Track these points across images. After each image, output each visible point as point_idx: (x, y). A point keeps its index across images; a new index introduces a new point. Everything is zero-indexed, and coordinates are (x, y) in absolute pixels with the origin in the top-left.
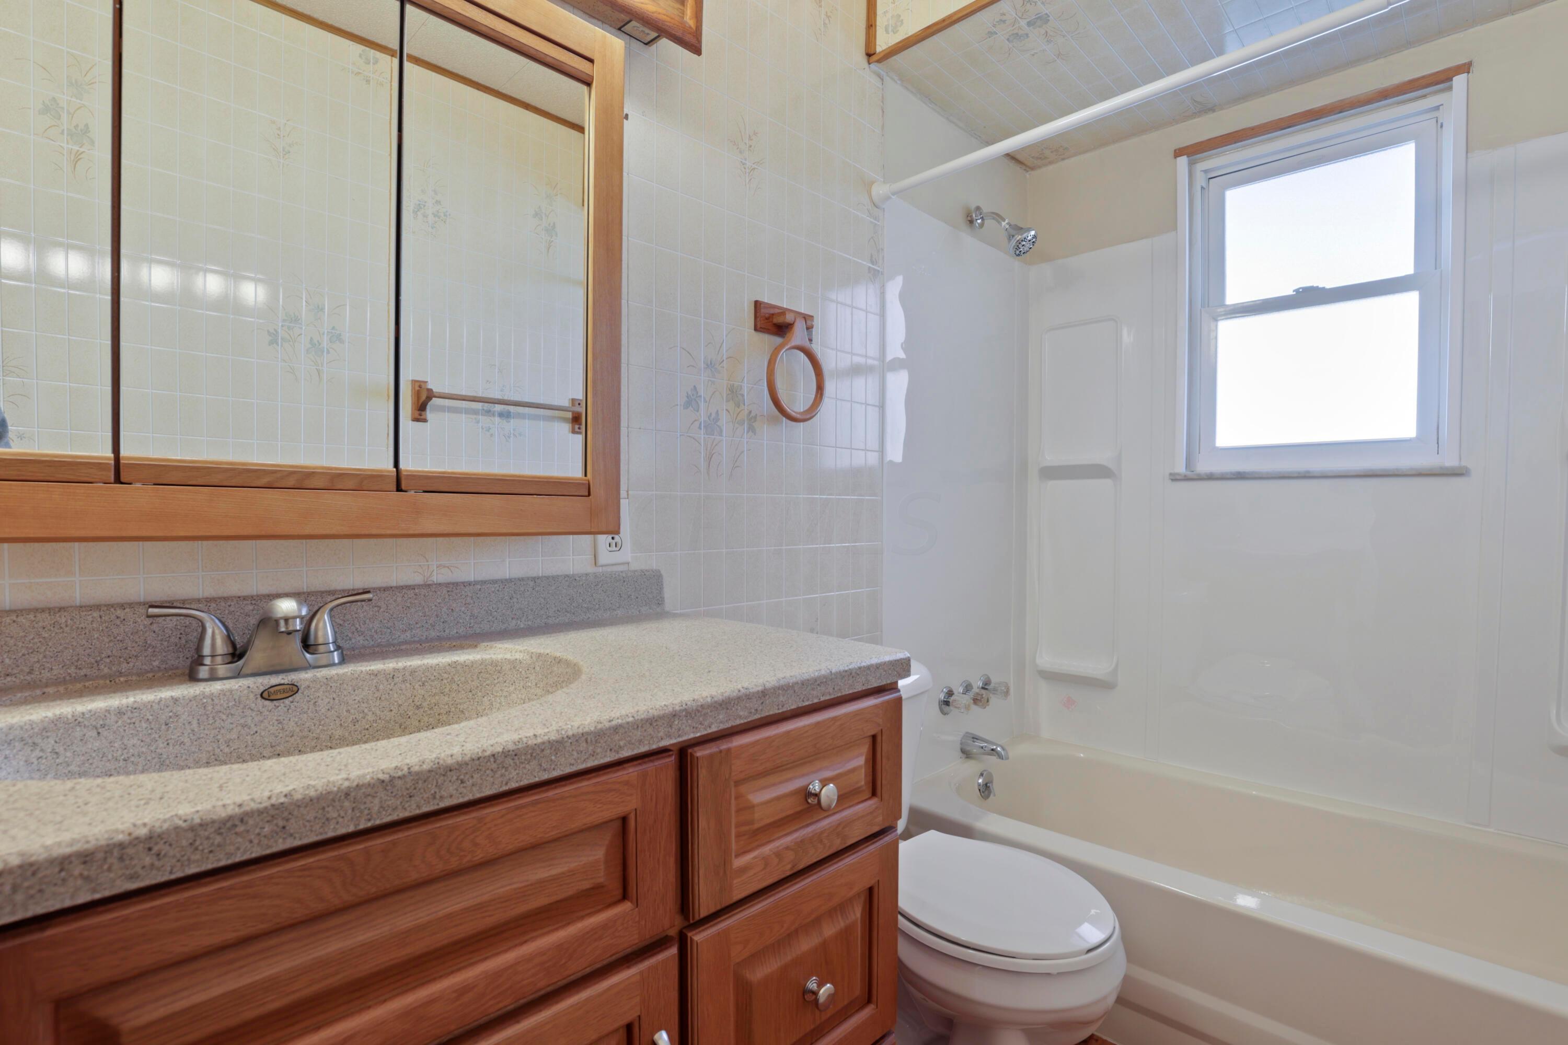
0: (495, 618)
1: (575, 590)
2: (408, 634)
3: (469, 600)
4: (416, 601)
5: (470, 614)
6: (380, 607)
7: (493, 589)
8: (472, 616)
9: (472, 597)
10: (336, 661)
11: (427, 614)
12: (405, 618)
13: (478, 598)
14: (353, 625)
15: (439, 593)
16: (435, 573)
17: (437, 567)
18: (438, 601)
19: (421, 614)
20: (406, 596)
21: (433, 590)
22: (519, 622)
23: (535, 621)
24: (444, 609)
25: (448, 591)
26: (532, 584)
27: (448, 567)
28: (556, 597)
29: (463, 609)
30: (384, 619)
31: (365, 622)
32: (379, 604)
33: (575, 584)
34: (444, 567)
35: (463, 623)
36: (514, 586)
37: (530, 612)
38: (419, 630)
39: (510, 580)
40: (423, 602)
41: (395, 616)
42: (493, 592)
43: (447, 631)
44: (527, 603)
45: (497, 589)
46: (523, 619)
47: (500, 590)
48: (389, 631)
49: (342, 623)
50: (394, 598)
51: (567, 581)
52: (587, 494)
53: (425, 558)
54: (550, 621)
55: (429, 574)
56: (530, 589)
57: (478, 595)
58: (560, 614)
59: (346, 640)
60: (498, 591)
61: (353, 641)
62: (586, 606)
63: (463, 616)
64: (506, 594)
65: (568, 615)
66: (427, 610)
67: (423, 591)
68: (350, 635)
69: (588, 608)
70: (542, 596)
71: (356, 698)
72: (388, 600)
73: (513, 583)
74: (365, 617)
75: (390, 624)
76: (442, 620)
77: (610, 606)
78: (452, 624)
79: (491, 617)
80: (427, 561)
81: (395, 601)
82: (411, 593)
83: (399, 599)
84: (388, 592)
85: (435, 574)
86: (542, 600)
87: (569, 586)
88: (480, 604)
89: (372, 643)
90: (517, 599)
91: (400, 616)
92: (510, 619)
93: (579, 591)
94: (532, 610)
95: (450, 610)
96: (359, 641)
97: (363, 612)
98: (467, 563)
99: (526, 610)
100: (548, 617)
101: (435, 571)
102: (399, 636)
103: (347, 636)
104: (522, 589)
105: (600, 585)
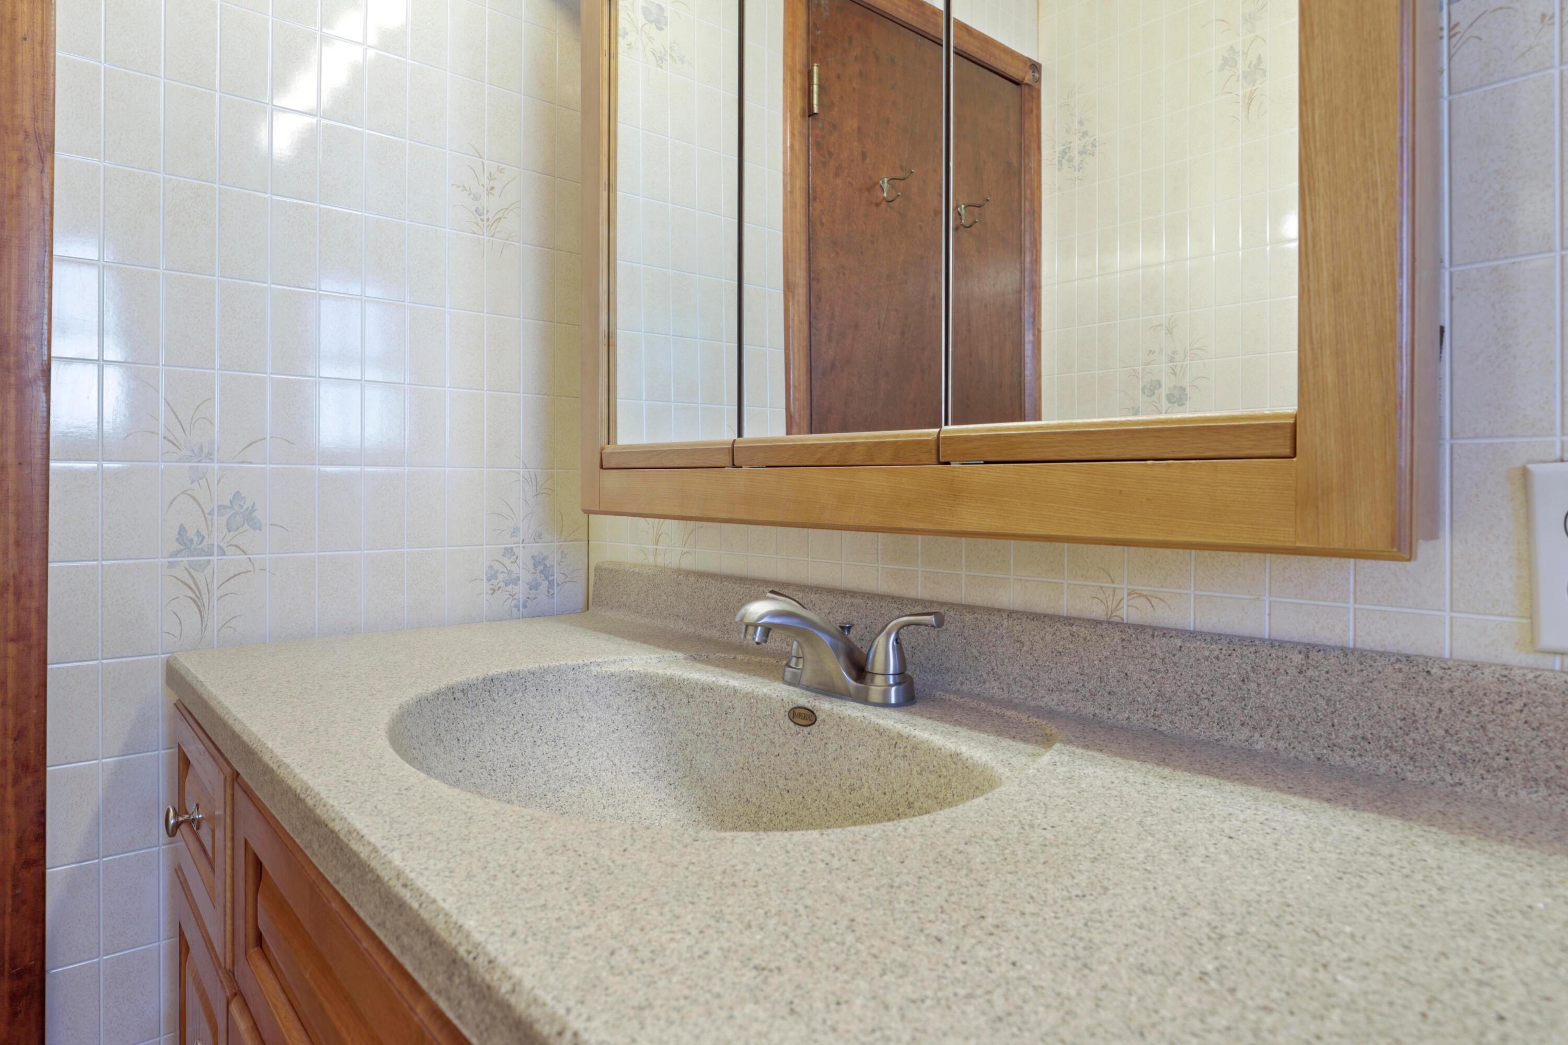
0: (1204, 713)
1: (1425, 700)
2: (1055, 696)
3: (1157, 664)
4: (1071, 646)
5: (1156, 690)
6: (1023, 644)
7: (1207, 654)
8: (1160, 694)
9: (1163, 659)
10: (893, 701)
11: (1086, 671)
12: (1054, 670)
13: (1175, 664)
14: (989, 662)
15: (1107, 639)
16: (1125, 603)
17: (1129, 594)
18: (1105, 654)
19: (1076, 669)
20: (1058, 634)
21: (1099, 632)
22: (1257, 735)
23: (1296, 744)
24: (1113, 670)
25: (1123, 640)
26: (1298, 659)
27: (1146, 597)
28: (1362, 704)
29: (1145, 678)
30: (1027, 664)
31: (1003, 660)
32: (1022, 638)
33: (1426, 685)
34: (1140, 595)
35: (1144, 704)
36: (1252, 656)
37: (1286, 720)
38: (1070, 695)
39: (1249, 641)
40: (1081, 650)
41: (1040, 663)
42: (1207, 659)
43: (1114, 711)
44: (1279, 698)
45: (1217, 653)
46: (1270, 731)
47: (1222, 657)
48: (1031, 684)
49: (977, 654)
50: (1043, 633)
51: (1400, 670)
52: (1287, 451)
53: (1109, 575)
54: (1335, 758)
55: (1115, 604)
56: (1293, 672)
57: (1176, 659)
58: (1367, 746)
59: (980, 682)
60: (1217, 658)
61: (987, 685)
62: (1455, 749)
63: (1145, 691)
64: (1233, 670)
65: (1395, 758)
66: (1086, 664)
67: (1084, 632)
68: (985, 676)
69: (1463, 757)
70: (1323, 692)
71: (859, 756)
72: (1034, 636)
73: (1252, 649)
74: (1003, 653)
75: (1032, 674)
76: (1108, 689)
77: (1553, 772)
78: (1123, 701)
79: (1196, 708)
80: (1113, 582)
81: (1043, 639)
82: (1065, 631)
83: (1049, 637)
84: (1035, 623)
85: (1125, 607)
86: (1323, 703)
87: (1403, 686)
88: (1178, 677)
89: (1006, 695)
90: (1259, 685)
91: (1047, 663)
92: (1238, 723)
93: (1437, 704)
94: (1292, 718)
95: (1123, 675)
96: (993, 688)
97: (1002, 646)
98: (1180, 594)
99: (1278, 713)
100: (1332, 747)
101: (1125, 600)
102: (1043, 697)
103: (981, 676)
104: (1272, 666)
105: (1518, 704)
